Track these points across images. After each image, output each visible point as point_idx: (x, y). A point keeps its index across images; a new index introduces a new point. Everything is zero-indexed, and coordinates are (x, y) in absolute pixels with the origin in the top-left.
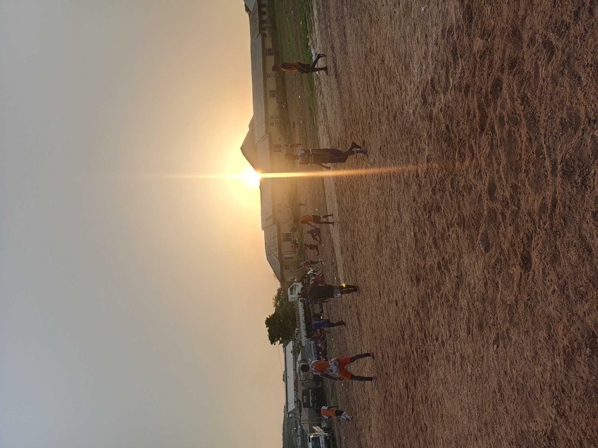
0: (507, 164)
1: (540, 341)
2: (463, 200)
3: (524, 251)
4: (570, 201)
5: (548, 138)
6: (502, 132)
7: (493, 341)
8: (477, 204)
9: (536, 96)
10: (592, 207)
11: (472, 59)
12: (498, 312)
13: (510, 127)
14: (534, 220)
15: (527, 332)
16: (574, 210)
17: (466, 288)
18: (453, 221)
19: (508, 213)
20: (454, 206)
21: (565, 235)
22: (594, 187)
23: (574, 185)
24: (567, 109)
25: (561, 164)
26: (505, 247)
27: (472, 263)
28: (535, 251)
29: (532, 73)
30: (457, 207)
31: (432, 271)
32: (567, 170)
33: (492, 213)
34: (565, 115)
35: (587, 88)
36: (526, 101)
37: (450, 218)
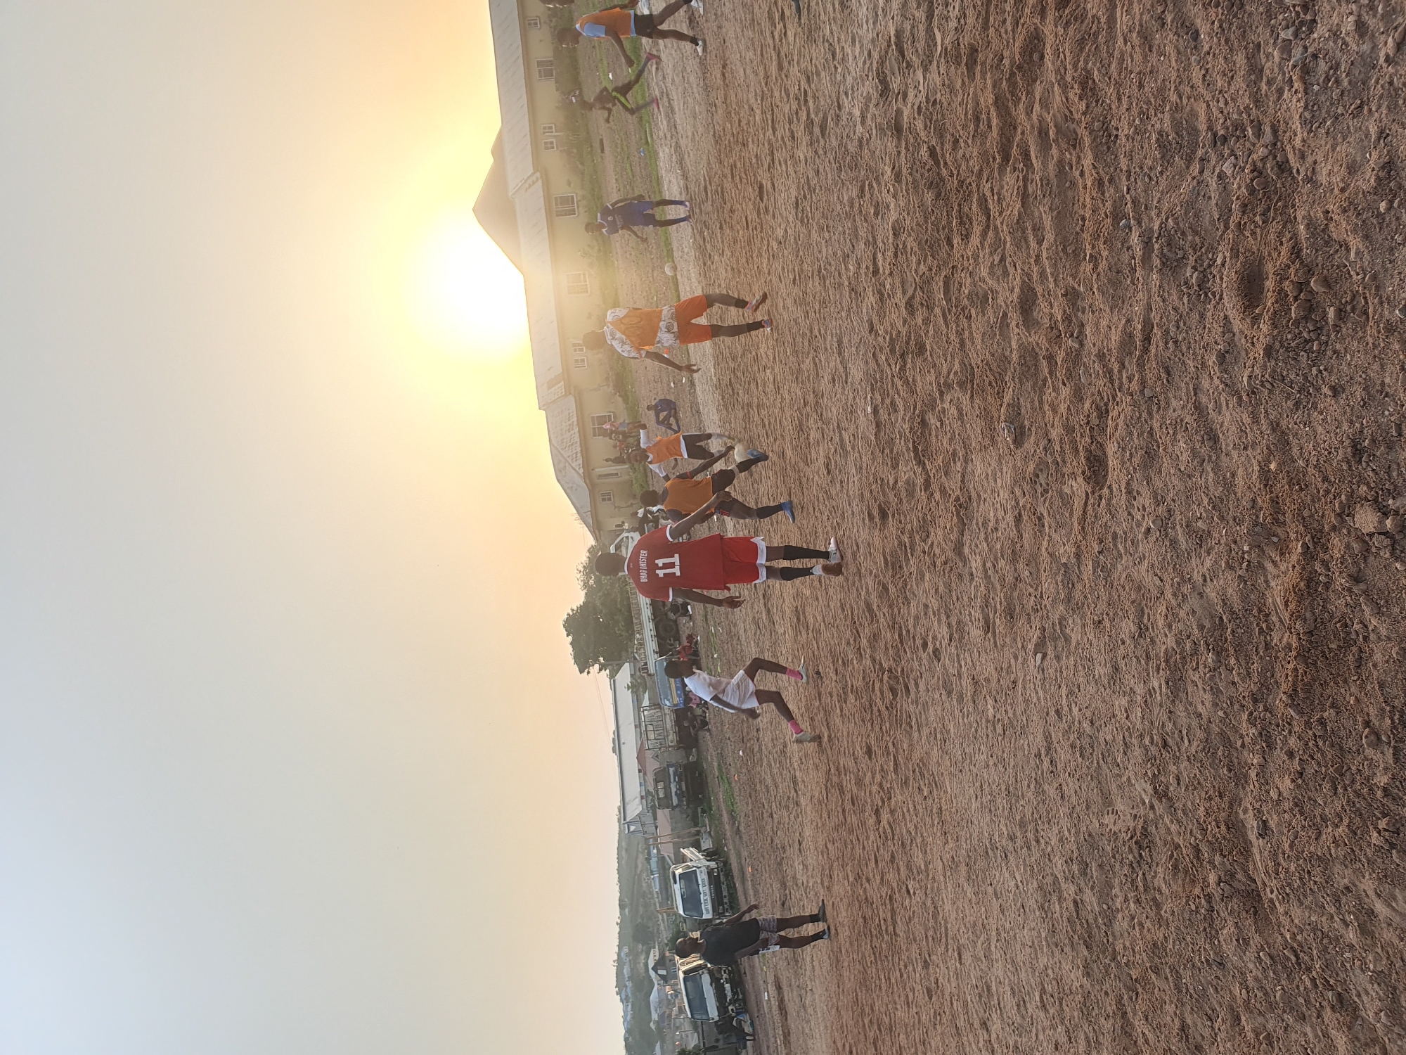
0: (1055, 241)
1: (1123, 643)
2: (970, 327)
3: (1092, 442)
4: (1178, 328)
5: (1135, 179)
6: (1045, 165)
7: (1034, 646)
8: (998, 336)
9: (1110, 78)
10: (1219, 341)
13: (1062, 151)
14: (1110, 372)
15: (1100, 622)
16: (1184, 347)
17: (980, 530)
18: (951, 377)
19: (1060, 356)
20: (952, 342)
21: (1168, 403)
22: (1222, 295)
23: (1185, 290)
24: (1171, 110)
25: (1160, 241)
26: (1054, 435)
27: (990, 473)
28: (1112, 442)
29: (1103, 20)
30: (958, 345)
31: (911, 495)
32: (1168, 254)
33: (1029, 356)
34: (1167, 126)
35: (1210, 58)
36: (1091, 89)
37: (945, 369)
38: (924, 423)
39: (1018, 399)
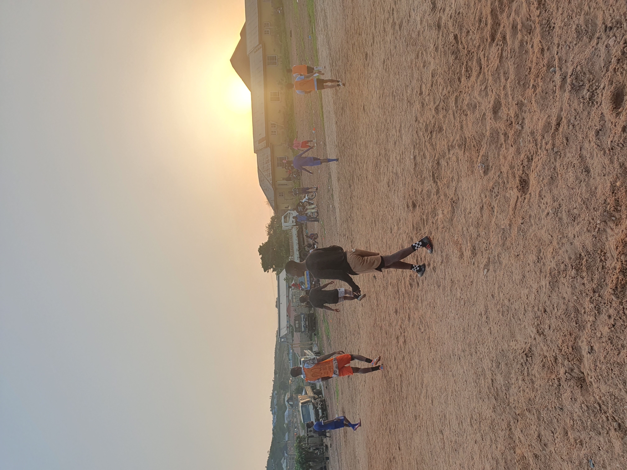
0: (515, 79)
1: (529, 265)
2: (466, 119)
3: (523, 173)
4: (575, 119)
5: (562, 48)
6: (513, 42)
7: (483, 266)
8: (480, 124)
10: (597, 125)
12: (491, 237)
13: (523, 36)
14: (536, 140)
15: (518, 255)
16: (577, 128)
17: (462, 213)
18: (454, 143)
19: (511, 133)
20: (456, 126)
21: (565, 155)
22: (601, 103)
23: (582, 101)
24: (584, 14)
25: (572, 77)
26: (504, 170)
27: (470, 187)
28: (533, 173)
30: (460, 128)
31: (429, 196)
32: (576, 84)
33: (495, 133)
34: (582, 22)
36: (543, 5)
37: (452, 139)
38: (438, 163)
39: (488, 153)
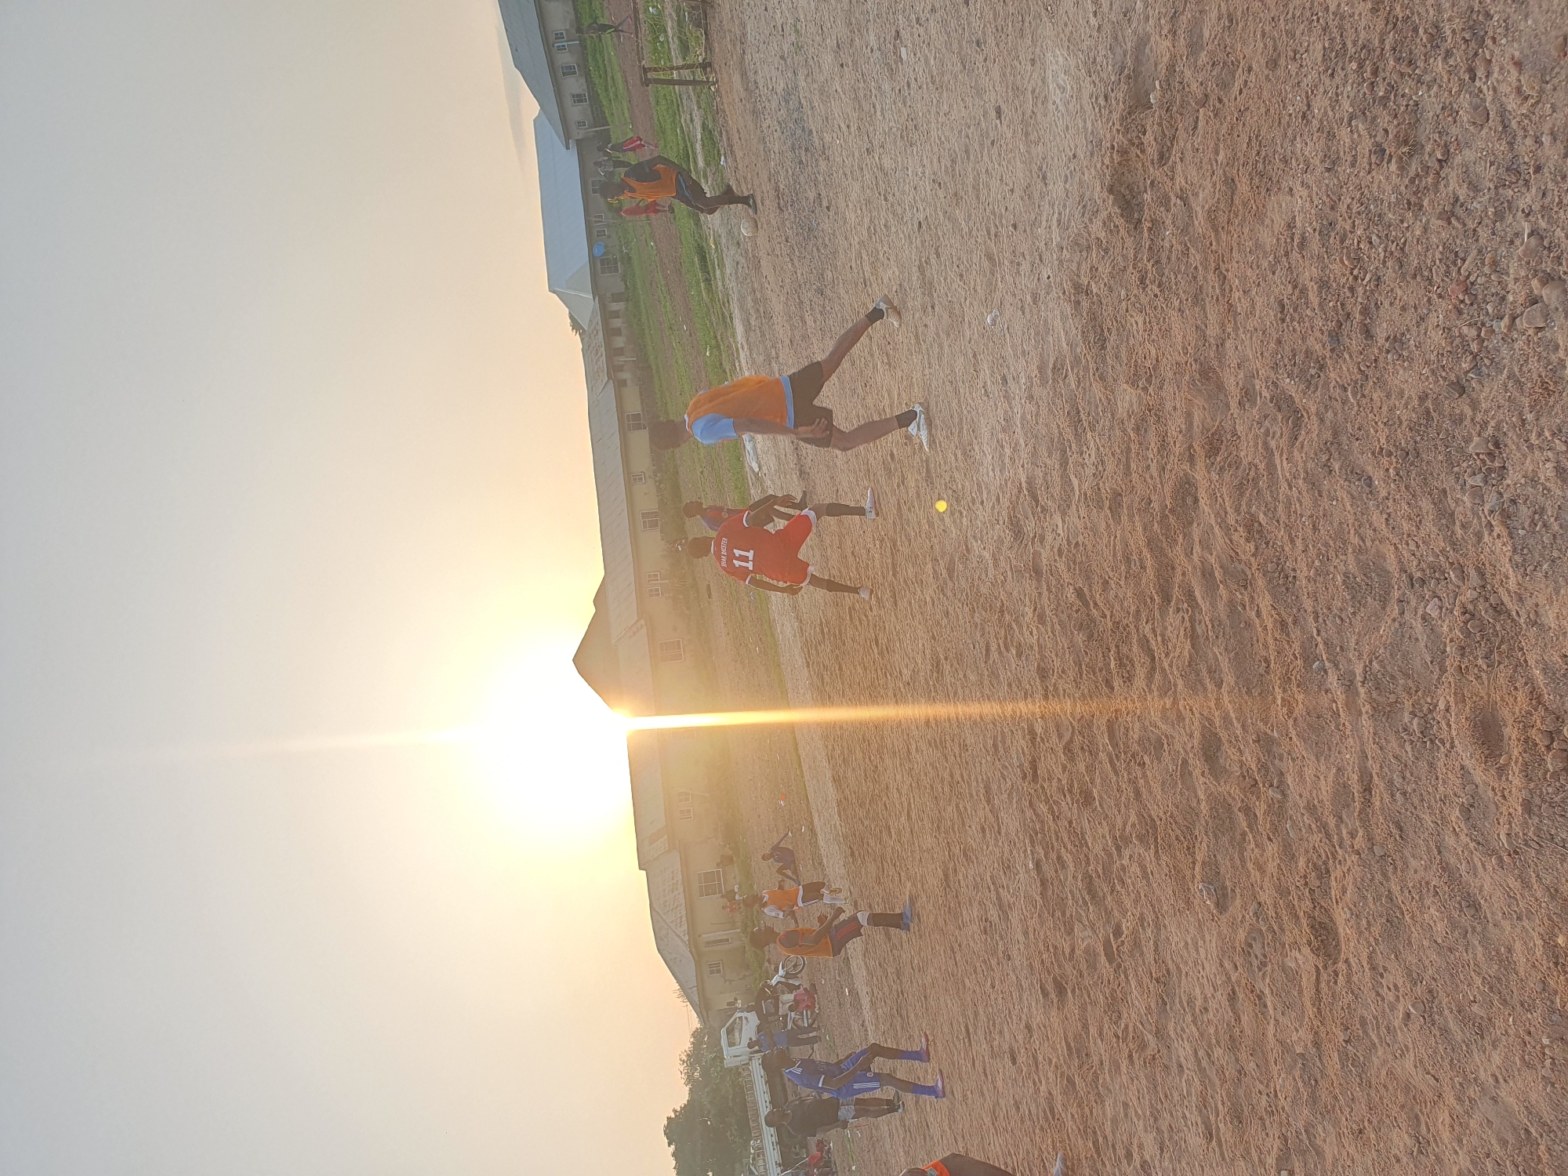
0: (1237, 683)
1: (1398, 1161)
2: (1144, 776)
3: (1315, 907)
4: (1404, 778)
5: (1324, 621)
6: (1213, 605)
7: (1274, 1160)
8: (1180, 786)
9: (1278, 521)
10: (1459, 793)
11: (1118, 432)
12: (1276, 1076)
13: (1231, 592)
14: (1325, 826)
15: (1360, 1132)
16: (1415, 800)
17: (1184, 1010)
18: (1127, 830)
20: (1124, 788)
21: (1406, 864)
22: (1452, 743)
23: (1405, 737)
24: (1354, 552)
25: (1366, 685)
26: (1267, 896)
27: (1190, 941)
28: (1340, 907)
29: (1262, 466)
30: (1133, 794)
31: (1092, 967)
32: (1380, 699)
33: (1221, 809)
34: (1352, 567)
35: (1390, 503)
36: (1258, 532)
37: (1119, 822)
39: (1215, 856)
